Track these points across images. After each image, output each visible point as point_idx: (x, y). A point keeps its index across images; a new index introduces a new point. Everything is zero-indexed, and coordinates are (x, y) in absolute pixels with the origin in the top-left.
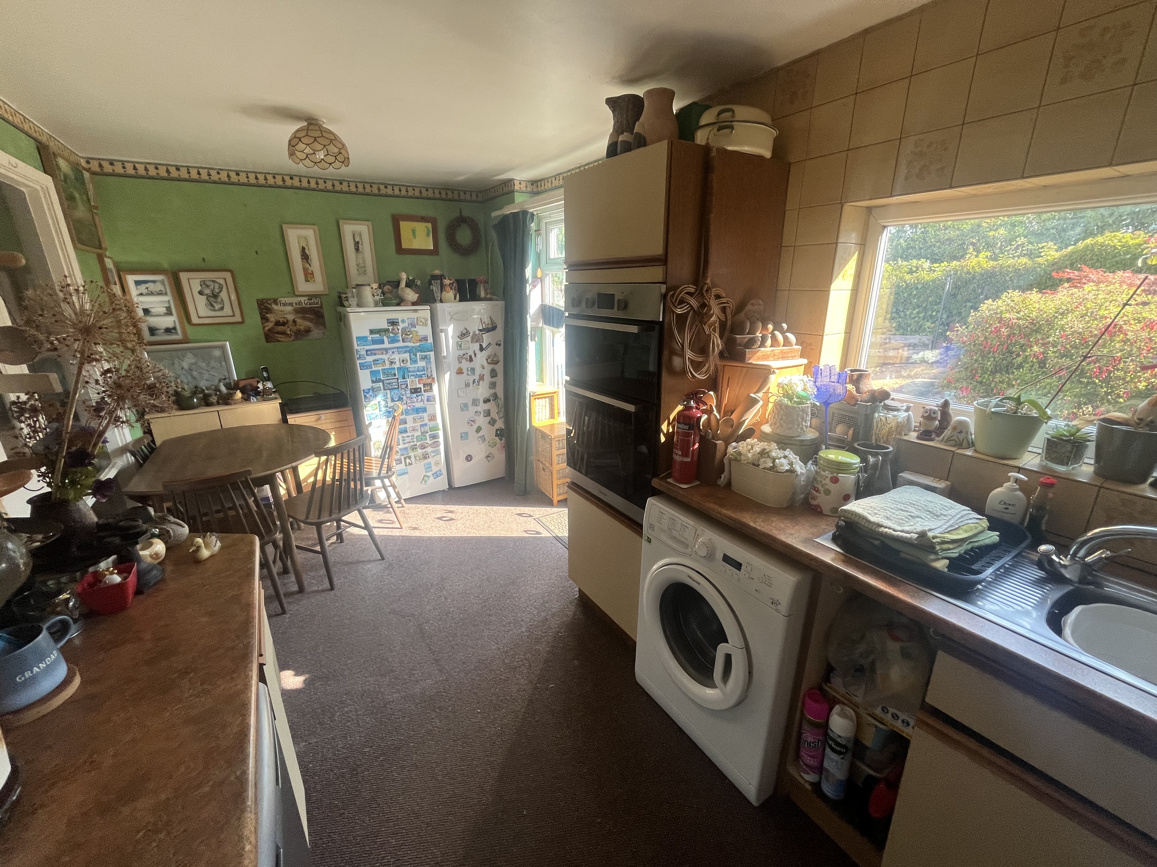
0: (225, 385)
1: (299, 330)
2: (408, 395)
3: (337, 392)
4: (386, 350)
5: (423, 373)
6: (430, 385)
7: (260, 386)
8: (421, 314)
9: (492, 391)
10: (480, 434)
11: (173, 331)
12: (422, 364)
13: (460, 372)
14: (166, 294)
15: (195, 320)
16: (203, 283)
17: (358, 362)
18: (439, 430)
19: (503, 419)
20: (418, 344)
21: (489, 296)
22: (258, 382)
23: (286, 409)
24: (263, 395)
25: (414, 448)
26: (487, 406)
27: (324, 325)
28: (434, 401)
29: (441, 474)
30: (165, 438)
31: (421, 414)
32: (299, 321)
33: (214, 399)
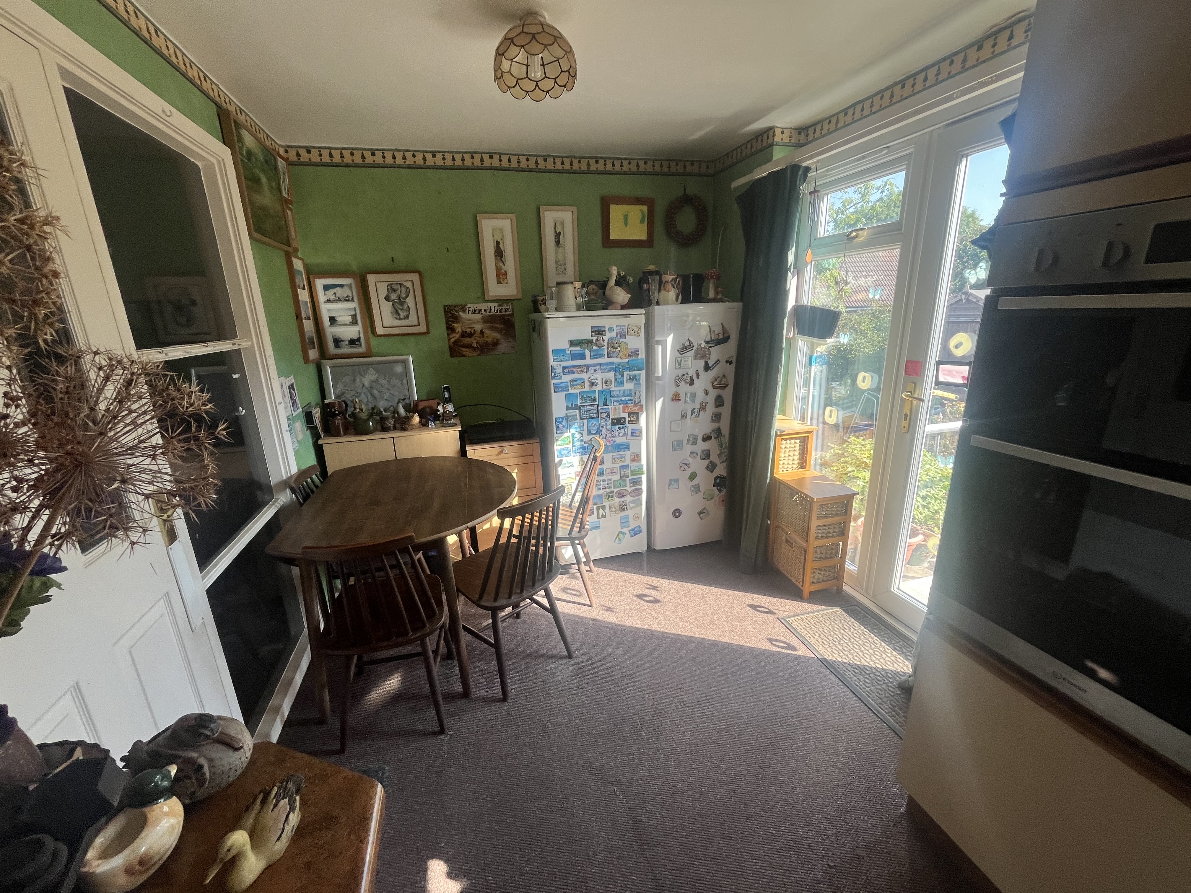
0: (404, 407)
1: (486, 343)
2: (609, 427)
3: (523, 418)
4: (587, 367)
5: (629, 398)
6: (637, 415)
7: (440, 408)
8: (633, 320)
9: (716, 425)
10: (694, 482)
11: (357, 343)
12: (628, 386)
13: (676, 398)
14: (353, 300)
15: (380, 331)
16: (391, 289)
17: (553, 382)
18: (642, 474)
19: (725, 464)
20: (627, 360)
21: (719, 296)
22: (438, 404)
23: (466, 439)
24: (442, 420)
25: (609, 496)
26: (705, 446)
27: (514, 337)
28: (640, 435)
29: (640, 532)
30: (338, 467)
31: (622, 453)
32: (487, 332)
33: (390, 423)
